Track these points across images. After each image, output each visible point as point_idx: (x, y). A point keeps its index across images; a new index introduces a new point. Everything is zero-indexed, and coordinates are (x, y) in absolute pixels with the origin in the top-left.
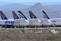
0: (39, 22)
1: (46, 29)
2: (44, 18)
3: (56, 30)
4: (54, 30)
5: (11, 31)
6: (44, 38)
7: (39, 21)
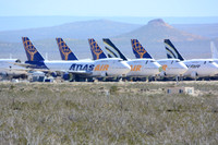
1: (172, 86)
2: (169, 57)
3: (197, 87)
4: (192, 88)
7: (156, 63)
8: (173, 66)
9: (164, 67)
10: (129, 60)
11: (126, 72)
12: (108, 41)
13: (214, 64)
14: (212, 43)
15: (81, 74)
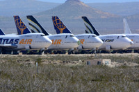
2: (87, 32)
3: (113, 59)
5: (10, 60)
6: (86, 78)
7: (75, 38)
9: (82, 41)
10: (50, 35)
11: (47, 46)
13: (126, 38)
15: (6, 47)
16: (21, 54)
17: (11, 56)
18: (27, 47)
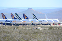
0: (30, 22)
1: (34, 27)
2: (34, 19)
7: (30, 20)
8: (34, 21)
9: (32, 21)
10: (22, 19)
11: (21, 23)
12: (16, 14)
14: (46, 15)
15: (8, 23)
16: (13, 25)
17: (10, 26)
18: (15, 23)
